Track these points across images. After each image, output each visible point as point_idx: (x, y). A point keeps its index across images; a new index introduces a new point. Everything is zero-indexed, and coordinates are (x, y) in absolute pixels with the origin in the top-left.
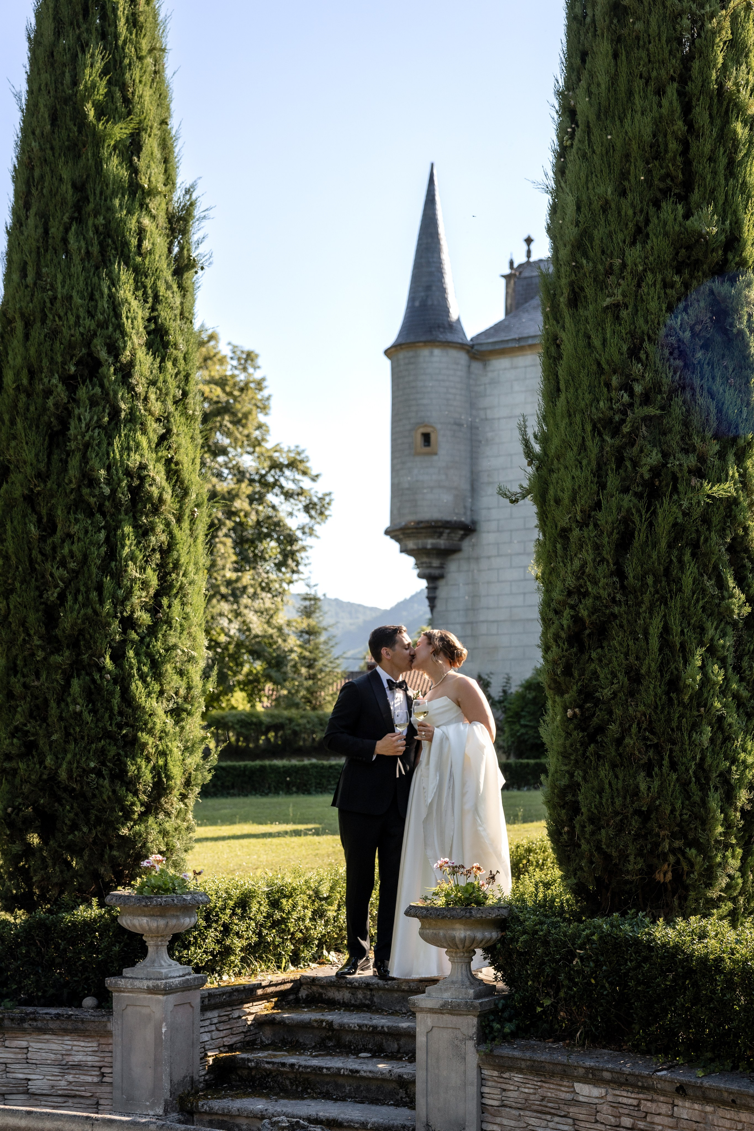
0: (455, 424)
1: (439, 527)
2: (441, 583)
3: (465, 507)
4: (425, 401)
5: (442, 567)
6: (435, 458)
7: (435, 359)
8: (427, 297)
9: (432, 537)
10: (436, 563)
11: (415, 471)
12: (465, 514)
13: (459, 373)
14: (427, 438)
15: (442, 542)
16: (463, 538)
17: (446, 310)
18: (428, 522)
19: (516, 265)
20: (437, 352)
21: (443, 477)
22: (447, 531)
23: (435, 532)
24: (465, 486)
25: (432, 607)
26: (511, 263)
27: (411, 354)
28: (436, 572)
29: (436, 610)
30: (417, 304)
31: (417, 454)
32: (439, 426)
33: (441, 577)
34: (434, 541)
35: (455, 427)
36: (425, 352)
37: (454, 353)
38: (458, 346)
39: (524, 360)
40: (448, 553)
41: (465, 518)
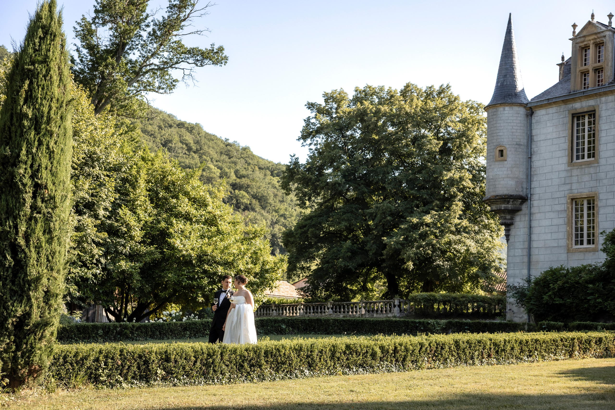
0: (517, 144)
1: (507, 198)
2: (512, 227)
3: (522, 187)
4: (501, 134)
5: (512, 219)
6: (506, 162)
7: (506, 112)
8: (504, 80)
9: (504, 203)
10: (508, 217)
11: (495, 170)
12: (522, 191)
13: (519, 118)
14: (501, 152)
15: (510, 206)
16: (522, 203)
17: (514, 87)
18: (500, 196)
19: (566, 59)
20: (507, 108)
21: (510, 172)
22: (512, 200)
23: (505, 201)
24: (522, 176)
25: (508, 240)
26: (563, 58)
27: (494, 110)
28: (509, 222)
29: (509, 241)
30: (499, 85)
31: (496, 161)
32: (507, 146)
33: (512, 224)
34: (505, 206)
35: (517, 146)
36: (501, 109)
37: (516, 109)
38: (521, 105)
39: (552, 110)
40: (514, 212)
41: (523, 193)
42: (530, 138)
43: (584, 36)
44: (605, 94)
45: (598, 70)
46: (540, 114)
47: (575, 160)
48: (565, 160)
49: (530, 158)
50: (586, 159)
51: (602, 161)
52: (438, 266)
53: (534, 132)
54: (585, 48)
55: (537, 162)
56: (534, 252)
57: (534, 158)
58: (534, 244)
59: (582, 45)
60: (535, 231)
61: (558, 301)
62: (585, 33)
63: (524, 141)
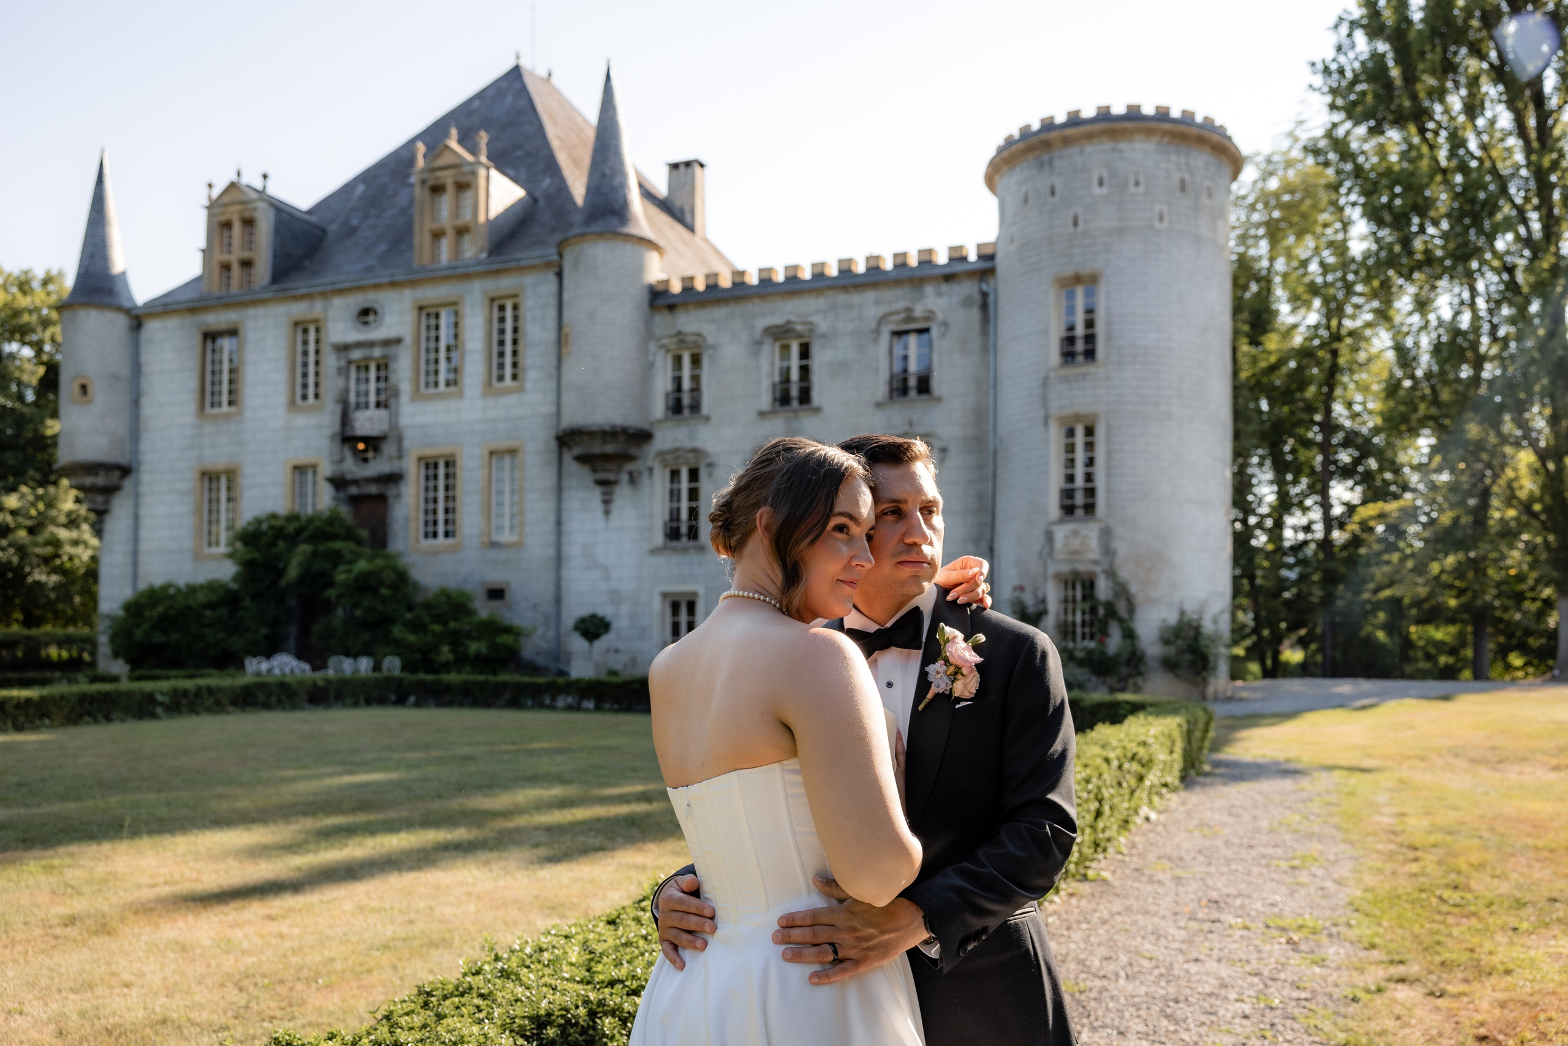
0: (112, 377)
1: (97, 467)
2: (107, 517)
3: (122, 450)
4: (82, 357)
5: (107, 502)
6: (93, 407)
7: (91, 320)
8: (91, 264)
9: (91, 476)
10: (100, 498)
11: (75, 418)
12: (122, 456)
14: (84, 388)
15: (101, 481)
16: (122, 477)
17: (109, 277)
18: (82, 462)
20: (93, 314)
21: (99, 424)
27: (72, 314)
28: (100, 507)
31: (75, 403)
32: (95, 379)
33: (106, 511)
34: (95, 480)
35: (112, 380)
36: (82, 312)
37: (110, 315)
38: (119, 309)
39: (172, 323)
40: (110, 491)
41: (123, 460)
42: (137, 369)
43: (225, 205)
44: (254, 303)
45: (247, 264)
46: (153, 327)
47: (208, 409)
48: (191, 407)
49: (136, 402)
50: (225, 408)
51: (248, 414)
52: (37, 584)
53: (144, 358)
54: (227, 225)
55: (148, 408)
56: (144, 558)
57: (145, 402)
58: (144, 546)
59: (223, 218)
60: (146, 523)
61: (158, 638)
62: (226, 199)
63: (125, 371)
